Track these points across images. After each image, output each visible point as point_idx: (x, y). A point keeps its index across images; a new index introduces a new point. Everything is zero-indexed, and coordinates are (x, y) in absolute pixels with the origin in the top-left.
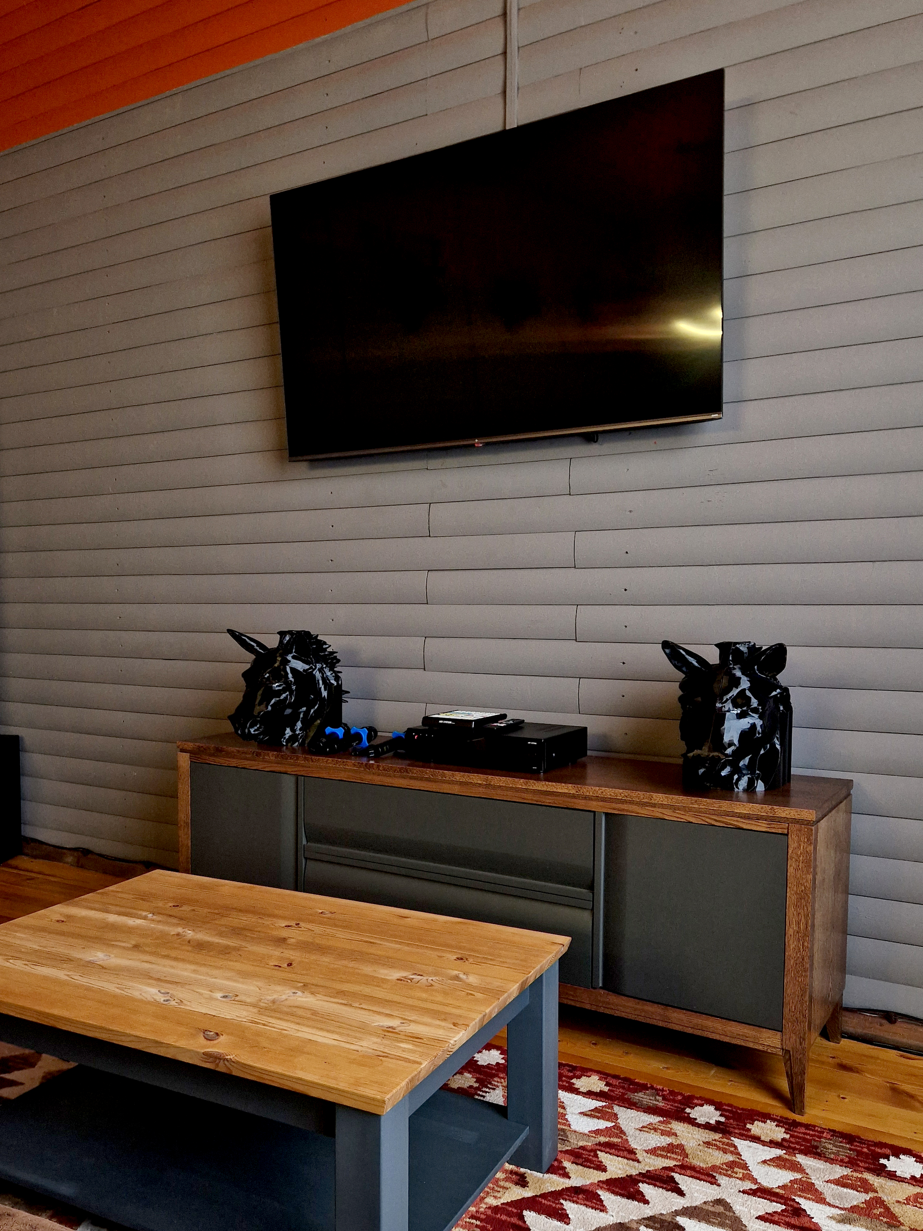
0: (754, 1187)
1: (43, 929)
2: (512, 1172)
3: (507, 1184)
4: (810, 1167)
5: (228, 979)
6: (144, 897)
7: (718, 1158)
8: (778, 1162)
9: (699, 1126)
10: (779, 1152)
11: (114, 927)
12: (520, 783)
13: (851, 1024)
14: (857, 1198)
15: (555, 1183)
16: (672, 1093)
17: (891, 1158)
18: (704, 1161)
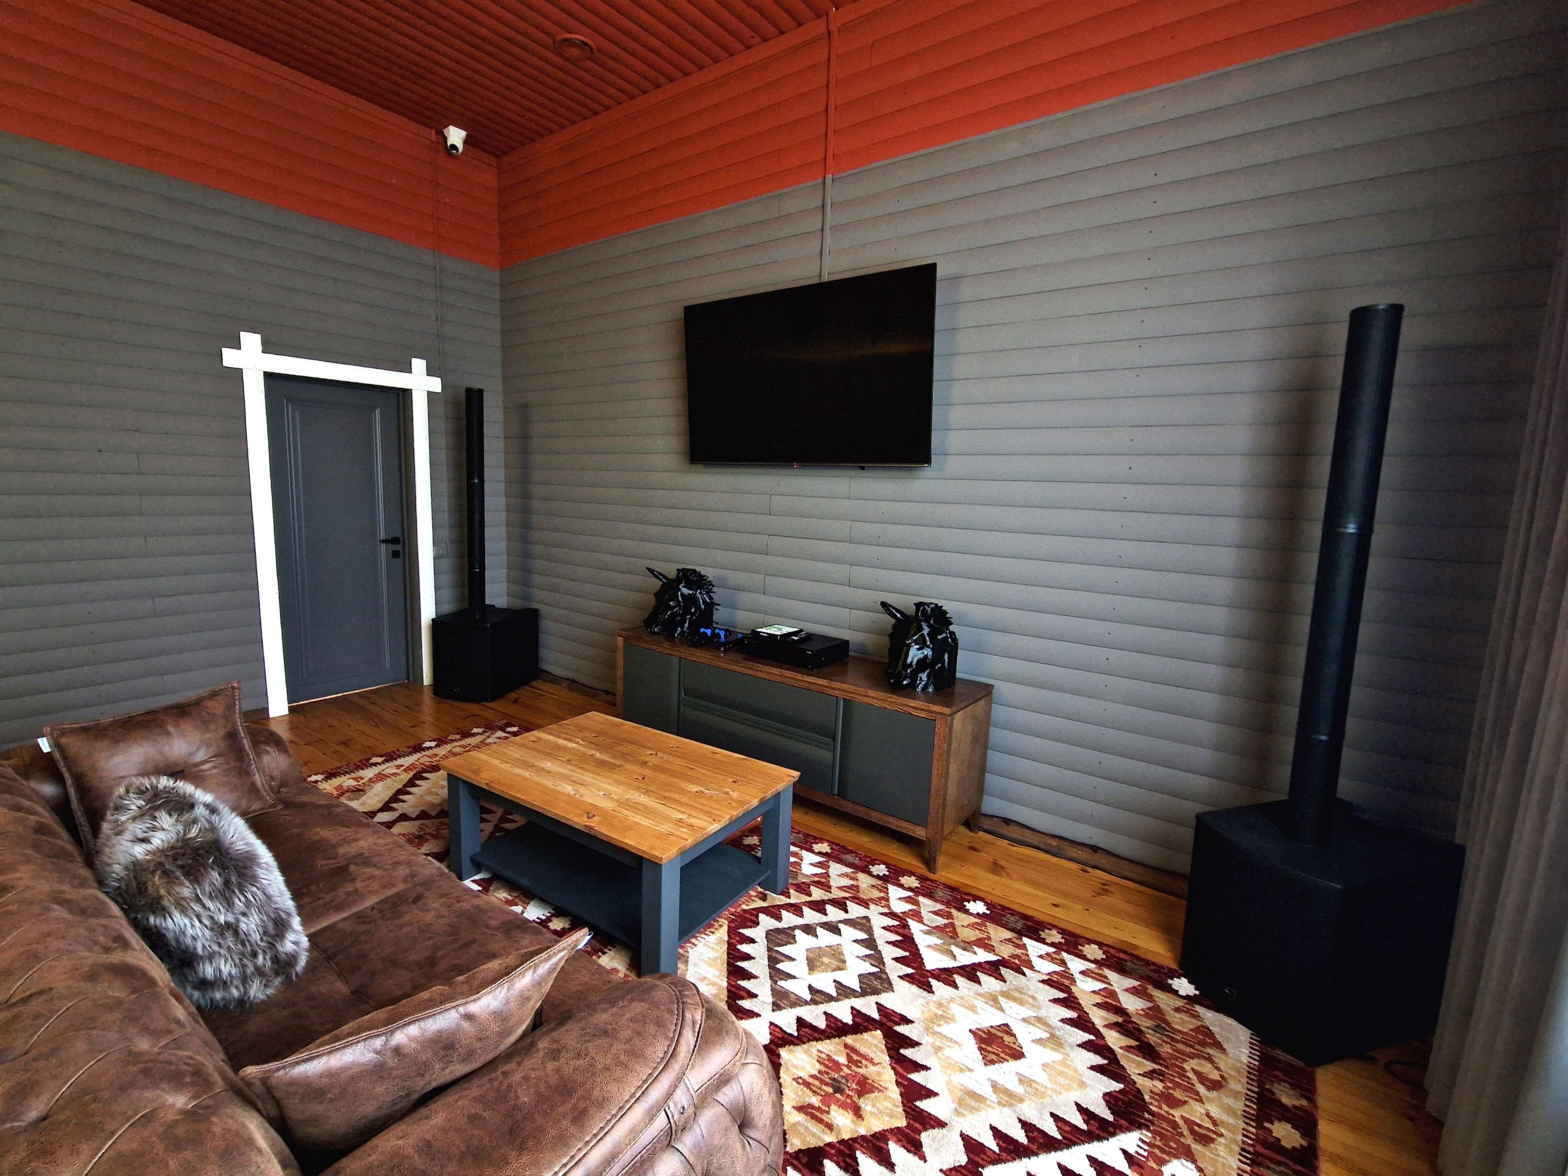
0: (888, 911)
1: (523, 745)
2: (760, 893)
3: (755, 899)
4: (923, 903)
5: (609, 784)
6: (581, 729)
7: (876, 894)
8: (907, 900)
9: (873, 876)
10: (911, 894)
11: (559, 747)
12: (799, 676)
13: (986, 823)
14: (941, 921)
15: (782, 900)
16: (866, 856)
17: (972, 902)
18: (867, 896)
